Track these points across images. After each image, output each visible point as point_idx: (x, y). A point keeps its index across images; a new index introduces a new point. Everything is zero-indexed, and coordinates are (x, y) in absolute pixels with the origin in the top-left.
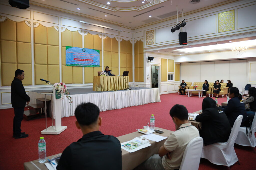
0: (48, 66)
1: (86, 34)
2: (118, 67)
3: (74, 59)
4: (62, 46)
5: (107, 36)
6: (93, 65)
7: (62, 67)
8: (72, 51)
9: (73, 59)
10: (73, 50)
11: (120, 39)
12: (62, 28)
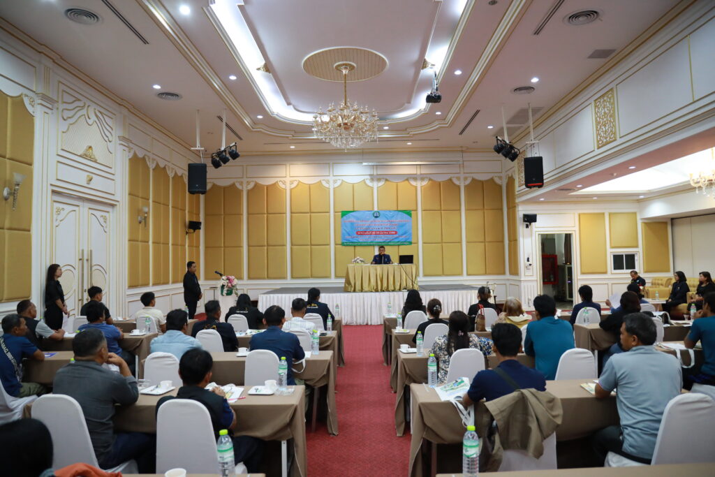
0: (311, 249)
1: (381, 183)
2: (460, 242)
3: (357, 233)
4: (335, 212)
5: (430, 179)
6: (396, 240)
7: (335, 248)
8: (352, 219)
9: (355, 232)
10: (355, 217)
11: (466, 179)
12: (335, 182)
